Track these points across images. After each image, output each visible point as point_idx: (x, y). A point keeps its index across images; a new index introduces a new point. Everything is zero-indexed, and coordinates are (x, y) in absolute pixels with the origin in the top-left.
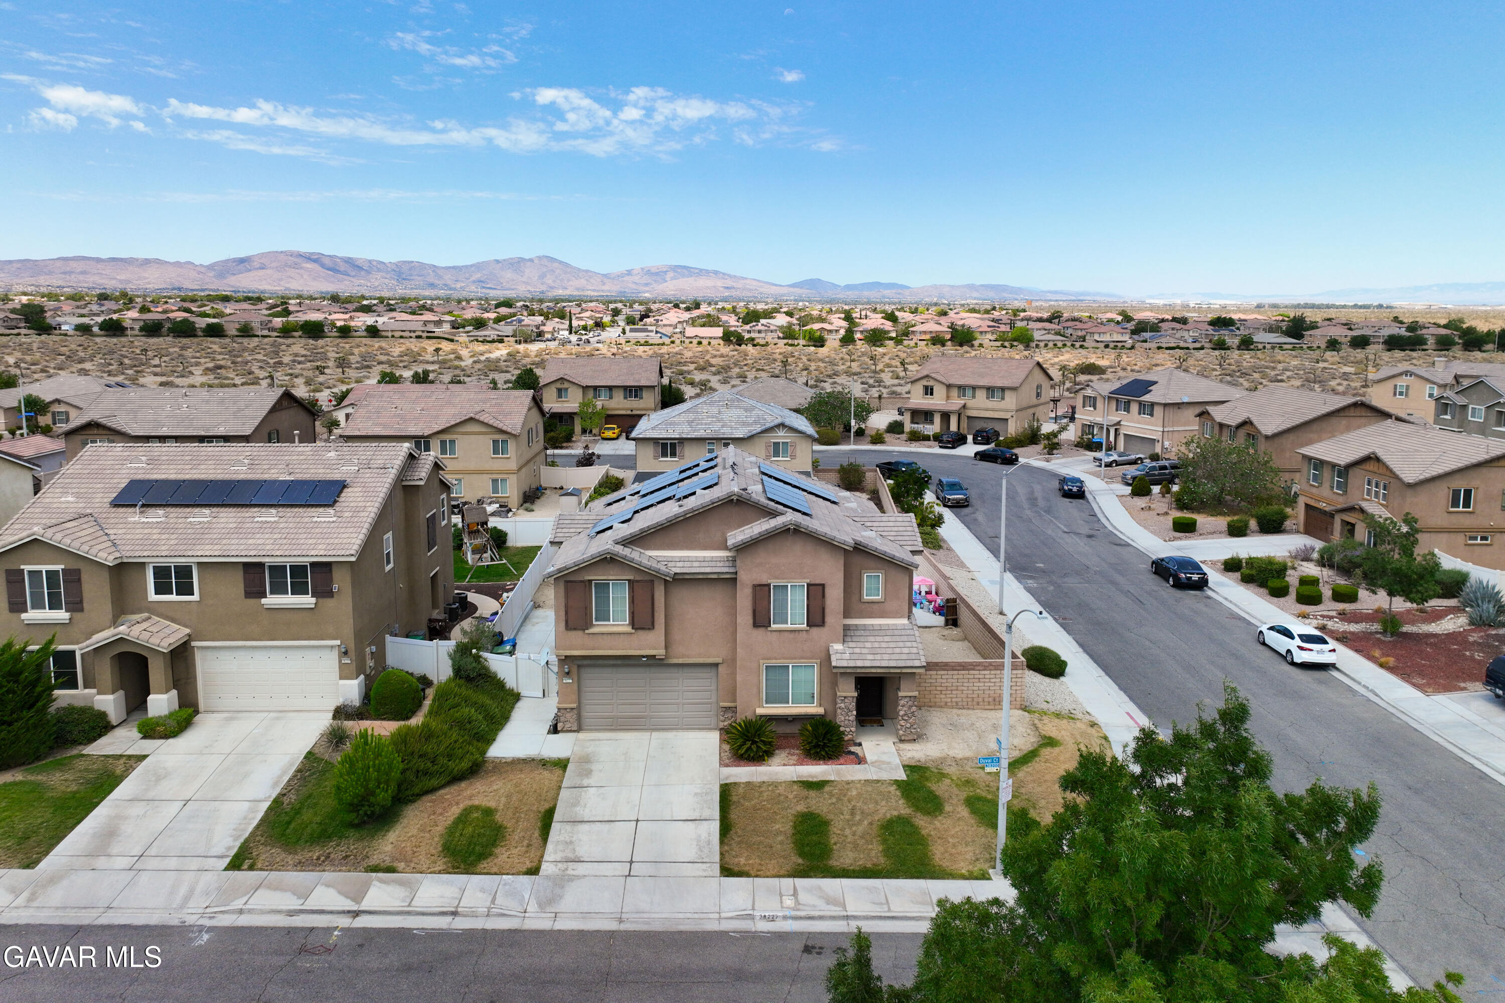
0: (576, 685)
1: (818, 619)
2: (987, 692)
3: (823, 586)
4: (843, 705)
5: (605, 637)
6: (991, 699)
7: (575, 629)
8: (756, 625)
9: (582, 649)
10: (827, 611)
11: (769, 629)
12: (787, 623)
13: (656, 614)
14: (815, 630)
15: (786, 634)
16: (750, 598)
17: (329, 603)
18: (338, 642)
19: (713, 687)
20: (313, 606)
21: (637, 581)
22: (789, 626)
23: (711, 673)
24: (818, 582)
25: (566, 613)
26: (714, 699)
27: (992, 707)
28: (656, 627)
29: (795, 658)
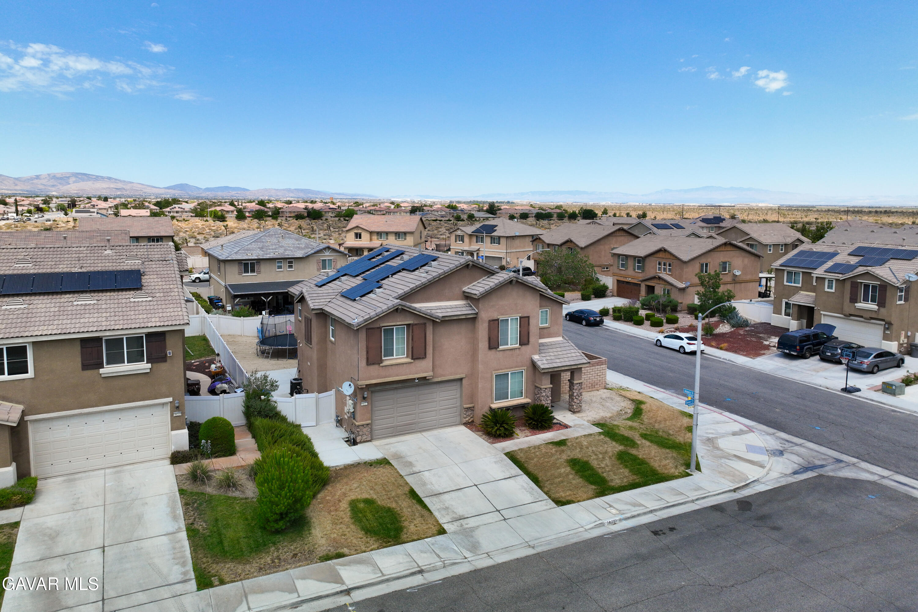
0: (370, 406)
1: (526, 342)
2: (588, 381)
3: (528, 317)
4: (544, 394)
5: (393, 367)
6: (590, 385)
7: (373, 364)
8: (490, 348)
9: (378, 378)
10: (530, 334)
11: (498, 349)
12: (507, 344)
13: (427, 347)
14: (524, 347)
15: (508, 352)
16: (487, 330)
17: (163, 366)
18: (171, 399)
19: (458, 395)
20: (149, 371)
21: (416, 324)
22: (509, 346)
23: (457, 385)
24: (525, 315)
25: (367, 352)
26: (458, 404)
27: (591, 390)
28: (427, 356)
29: (512, 368)
